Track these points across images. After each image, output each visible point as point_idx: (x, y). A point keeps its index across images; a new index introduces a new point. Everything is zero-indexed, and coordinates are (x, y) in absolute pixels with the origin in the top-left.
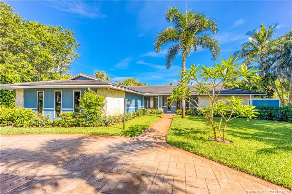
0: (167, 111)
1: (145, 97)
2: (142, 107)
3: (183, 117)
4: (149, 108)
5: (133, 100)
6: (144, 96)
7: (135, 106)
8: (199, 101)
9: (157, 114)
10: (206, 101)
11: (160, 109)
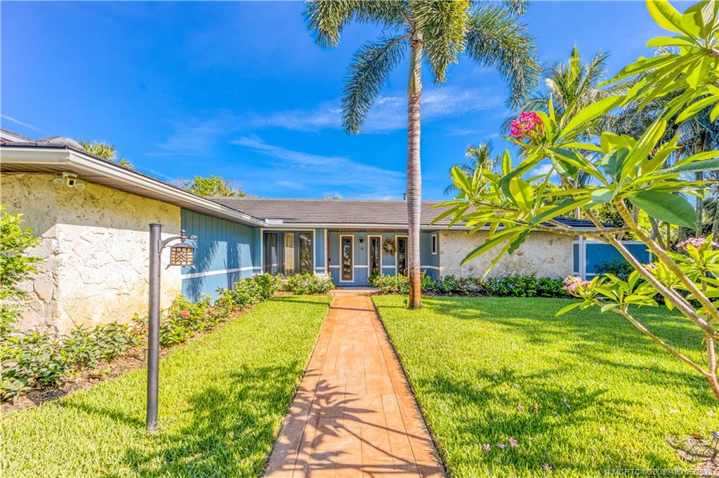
0: (341, 281)
1: (266, 234)
2: (256, 268)
3: (412, 306)
4: (281, 270)
5: (220, 243)
6: (262, 230)
7: (229, 267)
8: (441, 249)
9: (310, 294)
10: (461, 249)
11: (323, 277)
